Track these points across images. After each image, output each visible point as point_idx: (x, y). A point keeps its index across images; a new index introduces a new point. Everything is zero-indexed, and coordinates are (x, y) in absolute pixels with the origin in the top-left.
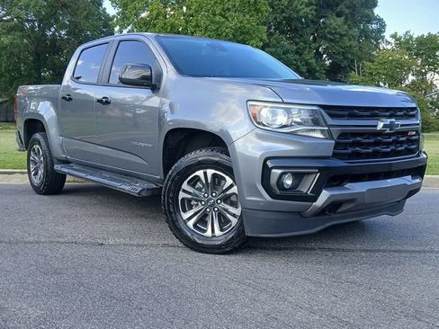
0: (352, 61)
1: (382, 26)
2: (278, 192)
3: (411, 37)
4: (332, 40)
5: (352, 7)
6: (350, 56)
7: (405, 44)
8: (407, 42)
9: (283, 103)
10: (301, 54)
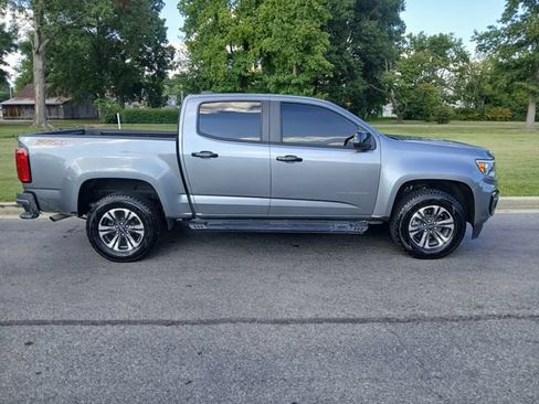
0: (383, 60)
1: (403, 28)
3: (425, 37)
4: (366, 42)
5: (384, 12)
6: (381, 55)
7: (419, 44)
8: (421, 41)
10: (341, 54)
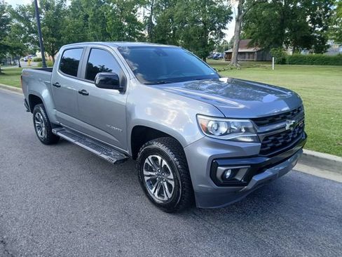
2: (222, 181)
9: (225, 118)
